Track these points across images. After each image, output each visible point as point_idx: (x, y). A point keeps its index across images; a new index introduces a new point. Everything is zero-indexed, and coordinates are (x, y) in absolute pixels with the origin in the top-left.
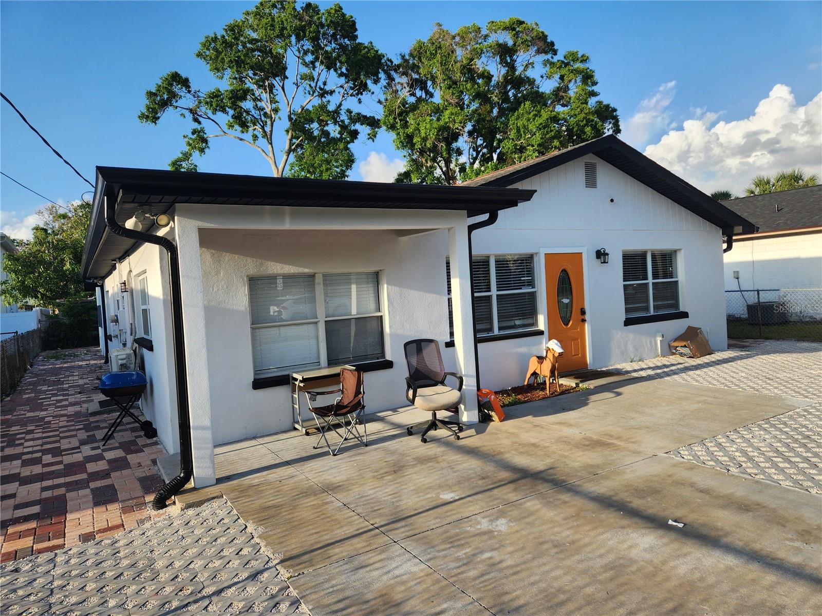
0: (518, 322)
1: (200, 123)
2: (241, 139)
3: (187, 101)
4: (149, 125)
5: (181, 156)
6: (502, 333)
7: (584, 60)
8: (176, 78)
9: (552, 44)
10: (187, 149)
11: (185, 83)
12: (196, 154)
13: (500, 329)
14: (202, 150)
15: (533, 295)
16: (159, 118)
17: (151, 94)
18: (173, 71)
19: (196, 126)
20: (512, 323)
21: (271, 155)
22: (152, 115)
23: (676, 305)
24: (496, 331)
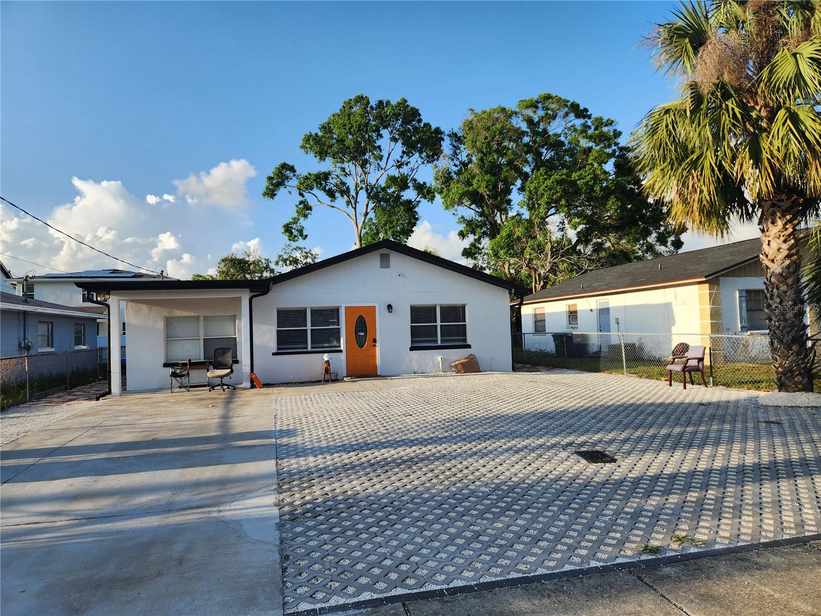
0: (326, 345)
1: (303, 196)
2: (333, 207)
3: (294, 182)
4: (268, 200)
5: (291, 220)
6: (313, 350)
7: (610, 123)
8: (284, 166)
9: (586, 110)
10: (296, 215)
11: (292, 169)
12: (302, 219)
13: (312, 348)
14: (305, 216)
15: (338, 330)
16: (276, 195)
17: (270, 178)
18: (282, 162)
19: (301, 199)
20: (322, 345)
21: (354, 217)
22: (271, 193)
23: (465, 340)
24: (309, 349)
